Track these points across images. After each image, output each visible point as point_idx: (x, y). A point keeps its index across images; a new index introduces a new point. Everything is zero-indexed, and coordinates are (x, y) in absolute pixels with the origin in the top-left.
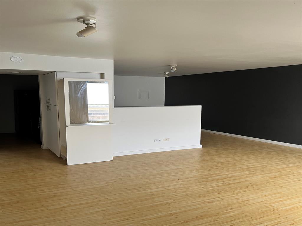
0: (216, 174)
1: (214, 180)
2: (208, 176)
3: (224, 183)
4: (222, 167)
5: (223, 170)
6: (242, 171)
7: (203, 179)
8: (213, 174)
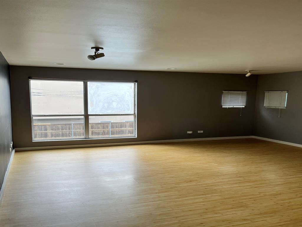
0: (251, 188)
1: (255, 181)
2: (261, 185)
3: (244, 178)
4: (242, 198)
5: (242, 193)
6: (218, 190)
7: (266, 183)
8: (256, 187)
